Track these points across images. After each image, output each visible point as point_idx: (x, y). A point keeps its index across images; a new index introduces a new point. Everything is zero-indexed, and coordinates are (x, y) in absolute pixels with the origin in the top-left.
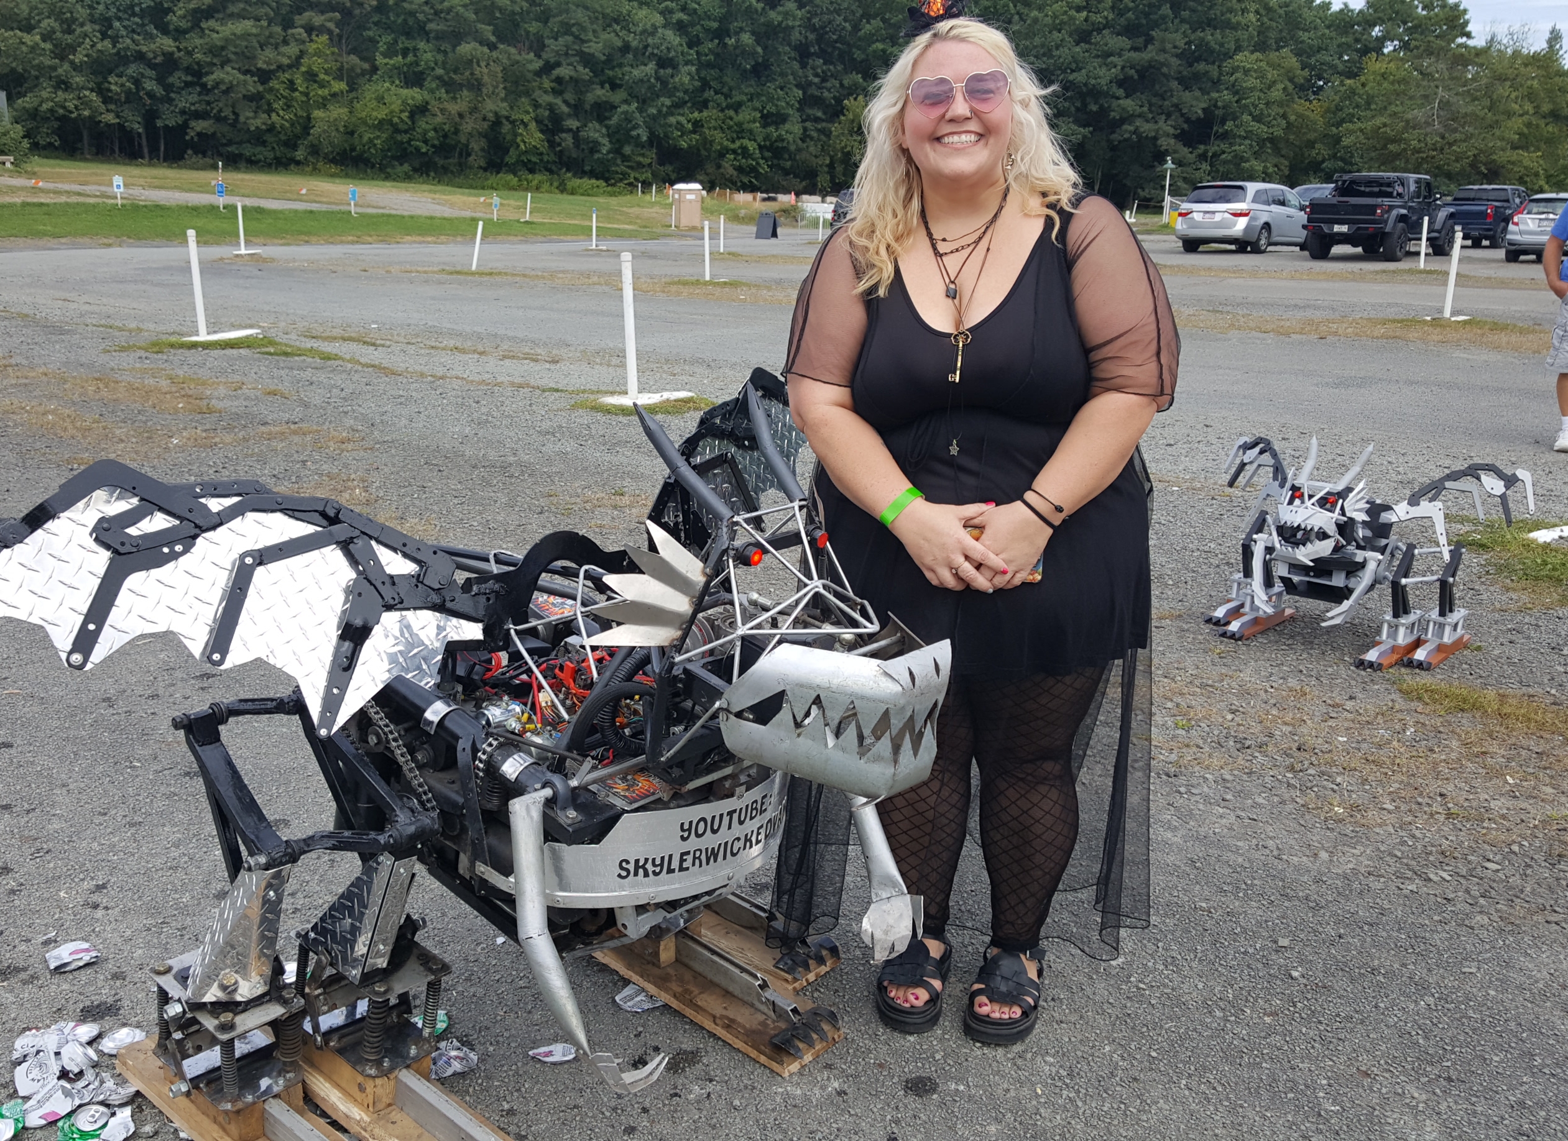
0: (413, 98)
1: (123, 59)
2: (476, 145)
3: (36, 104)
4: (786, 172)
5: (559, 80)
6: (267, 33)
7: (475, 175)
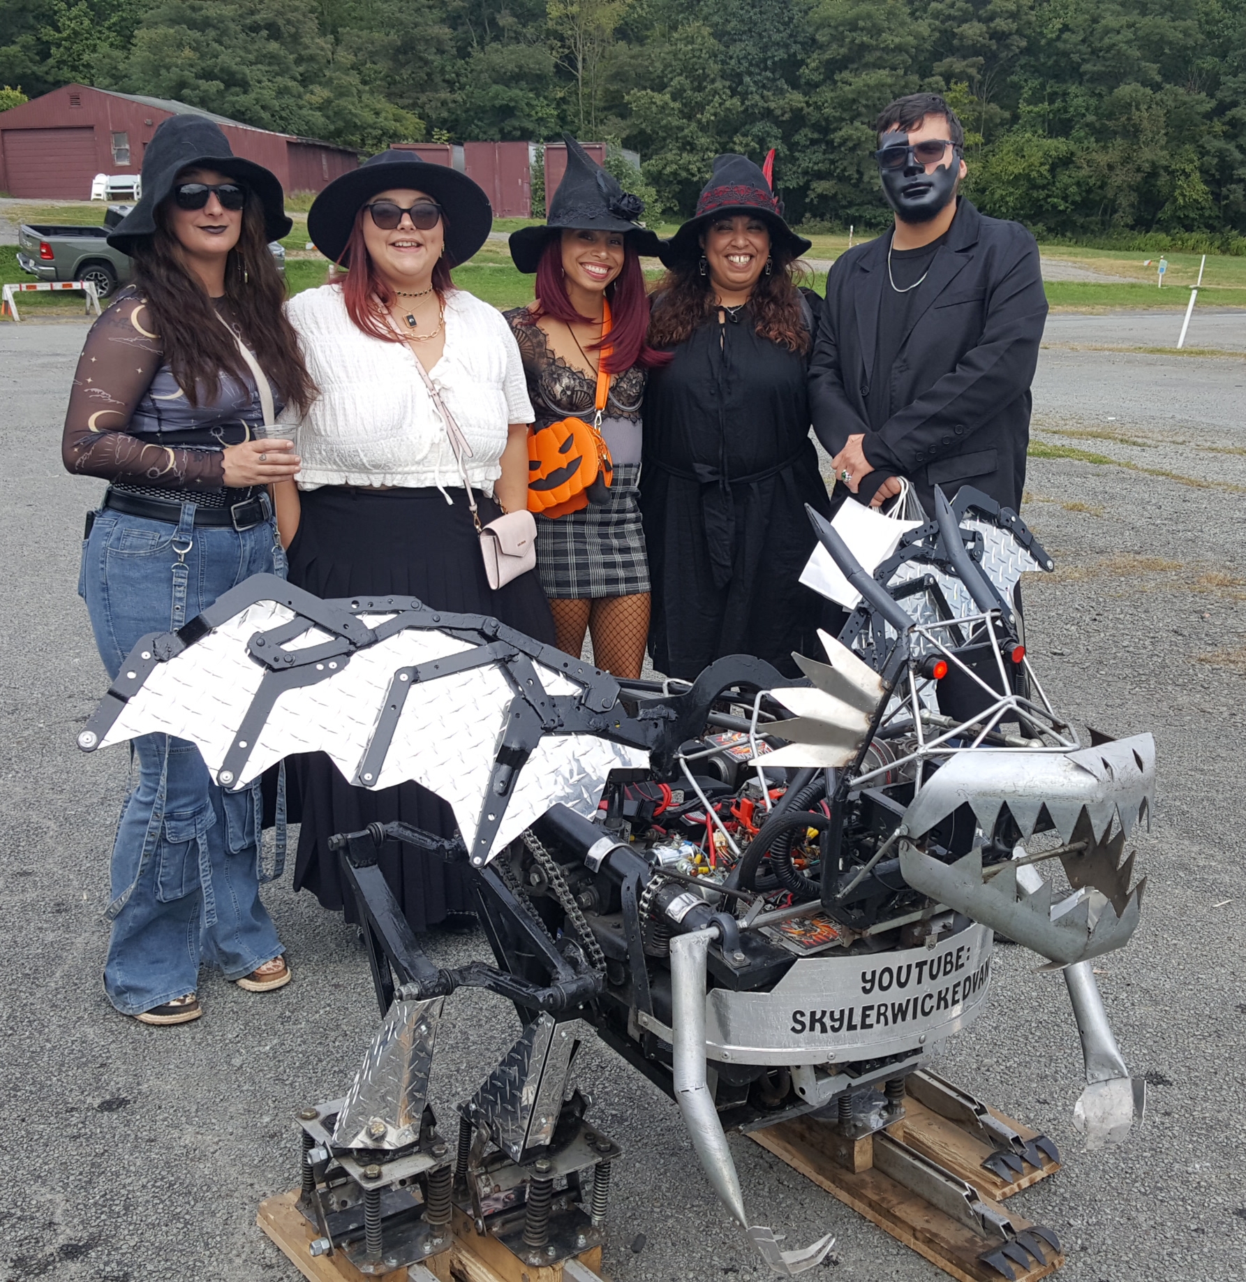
0: (1057, 149)
1: (749, 116)
2: (1125, 201)
3: (660, 167)
5: (1234, 122)
6: (903, 83)
7: (1119, 234)
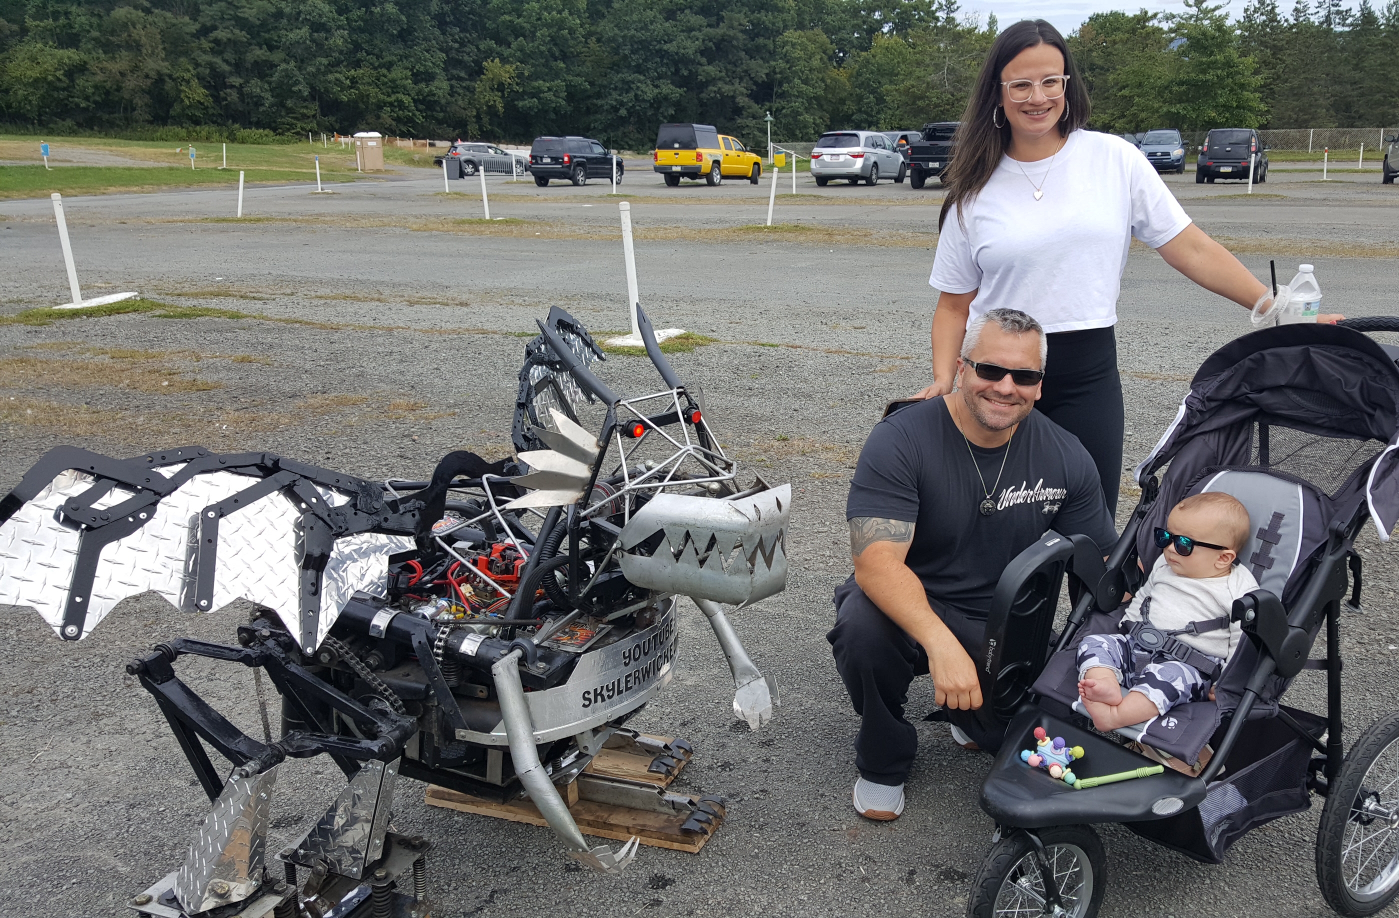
0: (69, 58)
2: (140, 101)
4: (440, 122)
5: (217, 41)
7: (143, 128)
